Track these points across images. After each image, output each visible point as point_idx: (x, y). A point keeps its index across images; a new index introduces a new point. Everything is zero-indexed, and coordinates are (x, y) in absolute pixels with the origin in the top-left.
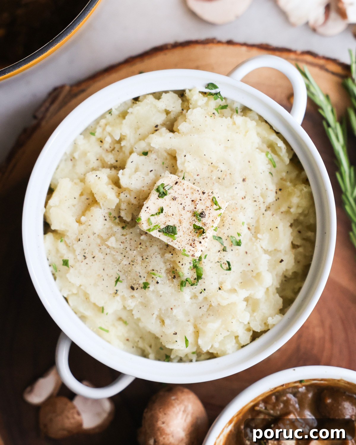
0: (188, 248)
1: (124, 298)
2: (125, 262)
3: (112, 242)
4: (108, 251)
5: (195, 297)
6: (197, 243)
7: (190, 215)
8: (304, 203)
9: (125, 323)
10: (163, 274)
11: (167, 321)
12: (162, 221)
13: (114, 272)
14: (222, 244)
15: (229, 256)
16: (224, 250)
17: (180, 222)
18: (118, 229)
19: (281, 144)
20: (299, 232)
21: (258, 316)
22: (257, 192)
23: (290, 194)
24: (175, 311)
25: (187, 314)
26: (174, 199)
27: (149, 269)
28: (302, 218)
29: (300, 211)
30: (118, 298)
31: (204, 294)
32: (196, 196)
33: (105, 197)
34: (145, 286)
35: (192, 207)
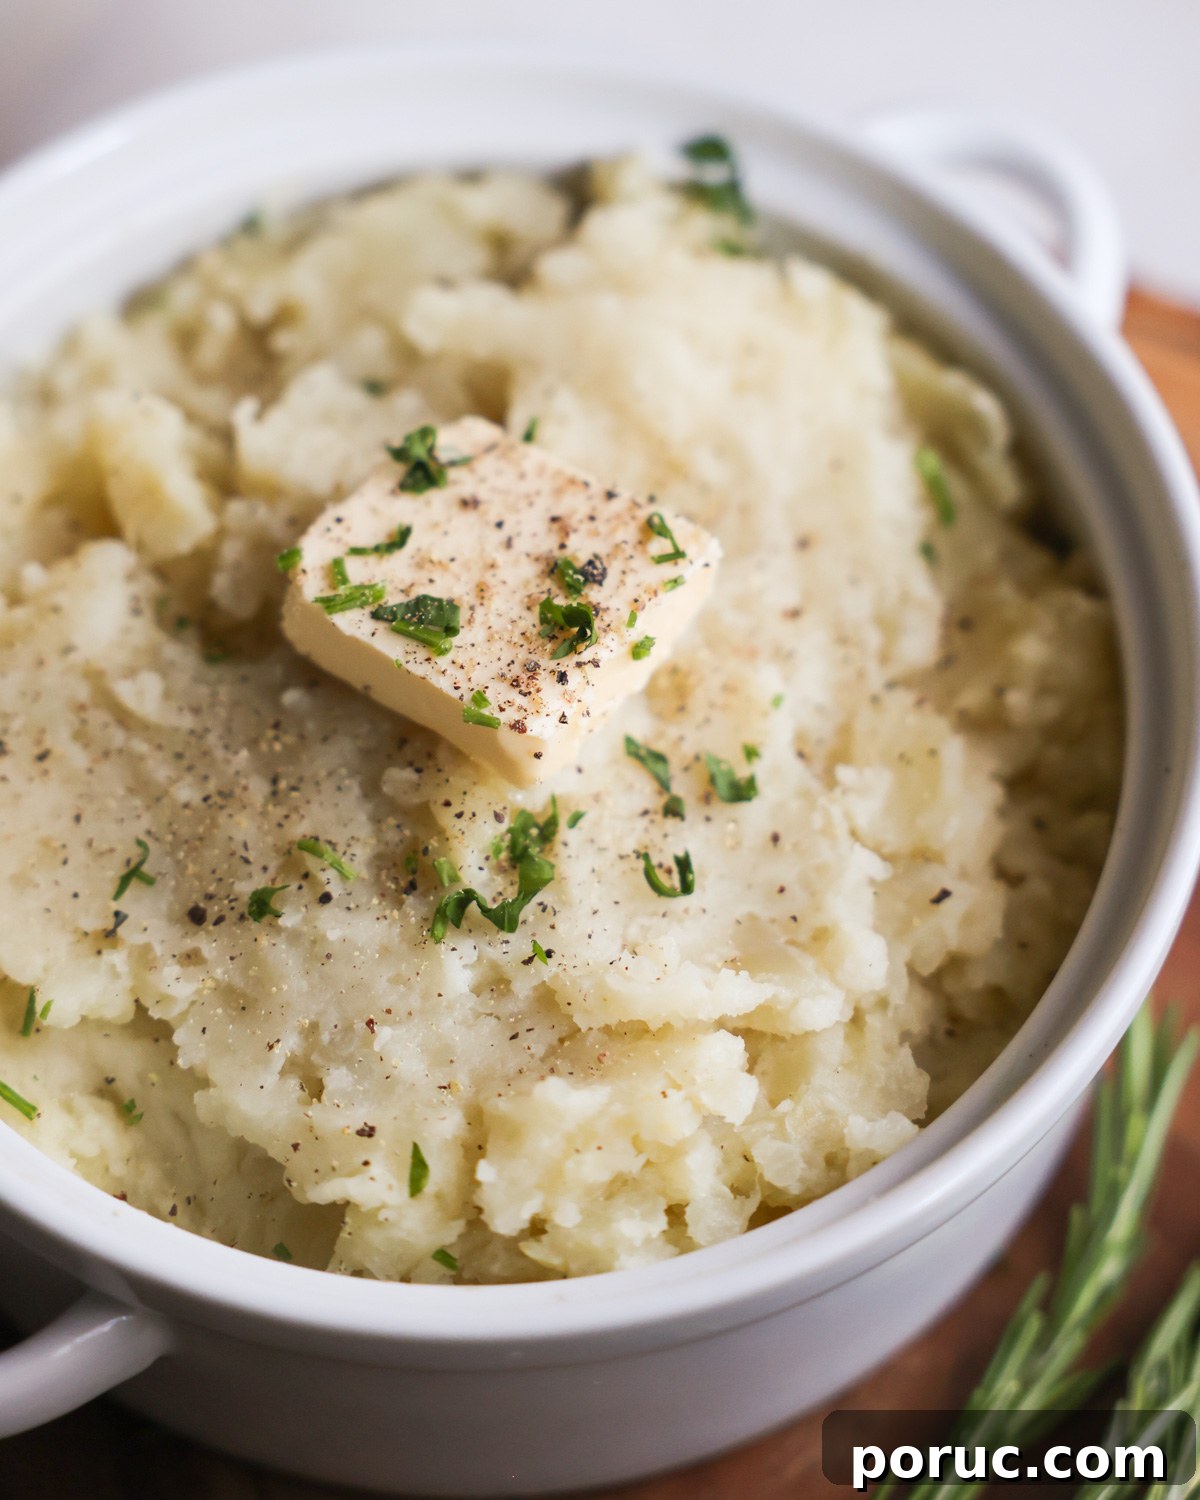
0: (497, 693)
1: (144, 959)
2: (186, 792)
3: (144, 695)
4: (118, 737)
5: (495, 984)
6: (546, 681)
7: (530, 571)
8: (1076, 668)
9: (127, 1111)
10: (359, 858)
11: (337, 1079)
12: (395, 577)
13: (120, 834)
14: (664, 785)
15: (690, 838)
16: (673, 810)
17: (482, 590)
18: (183, 655)
19: (985, 404)
20: (1039, 825)
21: (799, 1117)
22: (858, 606)
23: (1011, 630)
24: (384, 1033)
25: (443, 1057)
26: (469, 504)
27: (300, 829)
28: (1055, 755)
29: (1051, 709)
30: (117, 958)
31: (545, 971)
32: (574, 506)
33: (151, 494)
34: (261, 907)
35: (548, 544)
